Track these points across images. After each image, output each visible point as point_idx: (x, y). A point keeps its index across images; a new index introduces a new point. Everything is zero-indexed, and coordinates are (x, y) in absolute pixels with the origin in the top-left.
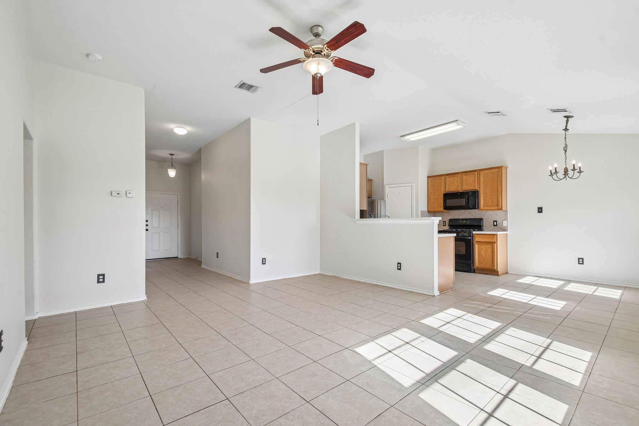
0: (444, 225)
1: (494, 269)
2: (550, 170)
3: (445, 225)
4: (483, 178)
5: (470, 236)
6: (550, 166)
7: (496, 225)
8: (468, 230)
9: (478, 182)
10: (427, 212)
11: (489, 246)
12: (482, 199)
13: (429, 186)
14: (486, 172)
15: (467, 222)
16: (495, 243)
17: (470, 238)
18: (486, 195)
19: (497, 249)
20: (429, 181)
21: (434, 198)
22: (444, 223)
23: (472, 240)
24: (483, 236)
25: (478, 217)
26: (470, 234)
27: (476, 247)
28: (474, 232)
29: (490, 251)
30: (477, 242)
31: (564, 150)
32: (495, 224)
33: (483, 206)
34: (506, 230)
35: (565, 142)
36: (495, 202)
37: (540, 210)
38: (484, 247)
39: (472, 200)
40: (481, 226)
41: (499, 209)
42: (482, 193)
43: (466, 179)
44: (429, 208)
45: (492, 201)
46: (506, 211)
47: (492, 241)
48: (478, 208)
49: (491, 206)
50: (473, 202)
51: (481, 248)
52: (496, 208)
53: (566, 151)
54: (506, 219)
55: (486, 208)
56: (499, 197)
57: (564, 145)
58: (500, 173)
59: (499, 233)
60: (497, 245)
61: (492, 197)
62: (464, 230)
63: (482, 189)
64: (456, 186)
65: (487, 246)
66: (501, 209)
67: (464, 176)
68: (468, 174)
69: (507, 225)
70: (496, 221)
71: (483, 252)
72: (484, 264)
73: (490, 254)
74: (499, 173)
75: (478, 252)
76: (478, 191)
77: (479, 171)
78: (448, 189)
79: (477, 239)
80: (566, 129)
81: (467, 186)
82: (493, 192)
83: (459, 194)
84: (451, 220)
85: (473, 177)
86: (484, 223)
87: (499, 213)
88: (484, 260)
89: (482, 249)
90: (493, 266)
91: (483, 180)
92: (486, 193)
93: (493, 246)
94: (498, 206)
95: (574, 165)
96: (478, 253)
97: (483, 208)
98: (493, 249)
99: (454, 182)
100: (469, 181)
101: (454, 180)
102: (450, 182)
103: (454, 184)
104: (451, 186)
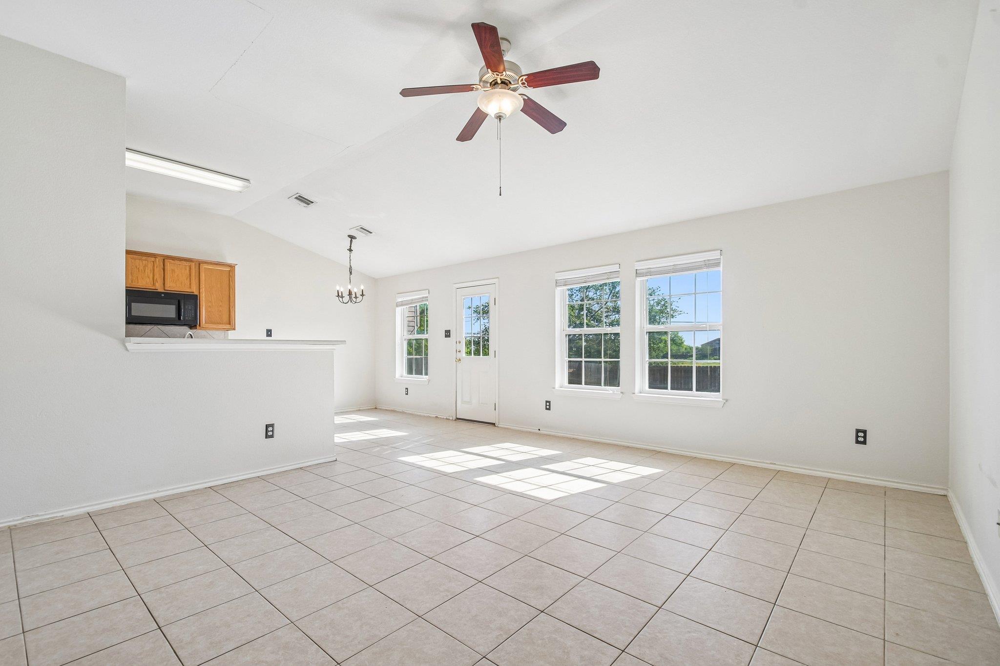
4: (205, 276)
9: (197, 282)
12: (204, 311)
14: (210, 267)
18: (210, 304)
33: (206, 322)
36: (225, 318)
37: (269, 332)
39: (191, 310)
41: (231, 329)
42: (204, 299)
43: (173, 271)
45: (221, 315)
48: (198, 325)
49: (219, 324)
52: (228, 326)
53: (351, 273)
55: (210, 325)
56: (231, 311)
61: (221, 308)
63: (204, 295)
64: (149, 278)
66: (234, 329)
67: (168, 264)
68: (177, 262)
74: (231, 274)
76: (197, 297)
77: (197, 263)
80: (350, 250)
81: (177, 283)
82: (221, 302)
85: (185, 269)
91: (205, 280)
92: (210, 302)
94: (230, 324)
97: (206, 324)
99: (145, 271)
100: (178, 275)
101: (145, 267)
102: (136, 267)
103: (147, 273)
104: (137, 277)
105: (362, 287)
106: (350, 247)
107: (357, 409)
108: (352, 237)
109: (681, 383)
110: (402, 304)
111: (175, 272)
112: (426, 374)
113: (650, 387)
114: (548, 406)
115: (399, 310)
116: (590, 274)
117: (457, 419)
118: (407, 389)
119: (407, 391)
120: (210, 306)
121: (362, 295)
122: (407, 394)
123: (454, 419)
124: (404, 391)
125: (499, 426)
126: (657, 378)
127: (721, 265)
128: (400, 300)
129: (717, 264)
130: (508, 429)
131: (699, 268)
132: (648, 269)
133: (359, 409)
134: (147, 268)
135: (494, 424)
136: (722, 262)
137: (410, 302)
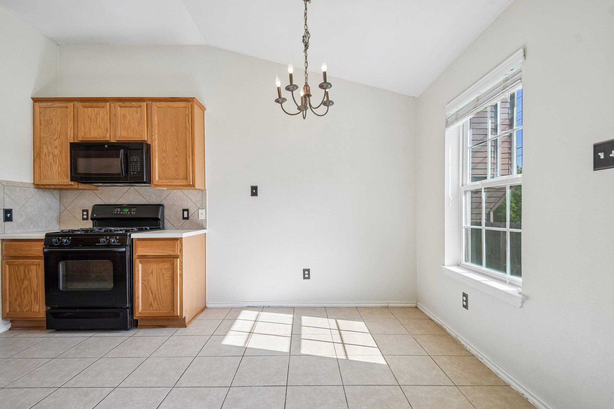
0: (84, 219)
1: (175, 315)
2: (278, 88)
3: (87, 219)
4: (158, 119)
5: (123, 245)
6: (277, 79)
7: (187, 218)
8: (121, 230)
9: (149, 125)
10: (32, 186)
11: (167, 265)
12: (157, 163)
13: (38, 122)
14: (164, 104)
15: (130, 211)
16: (177, 257)
17: (124, 249)
18: (164, 155)
19: (181, 269)
20: (37, 109)
21: (49, 153)
22: (85, 213)
23: (128, 254)
24: (155, 243)
25: (154, 200)
26: (123, 240)
27: (139, 268)
28: (134, 236)
29: (168, 274)
30: (142, 257)
31: (303, 40)
32: (186, 216)
33: (160, 178)
34: (203, 228)
35: (306, 24)
36: (182, 170)
37: (254, 191)
38: (154, 267)
39: (136, 162)
40: (157, 219)
41: (189, 185)
42: (157, 149)
43: (124, 116)
44: (37, 178)
45: (176, 168)
46: (203, 191)
47: (171, 253)
48: (149, 181)
49: (174, 179)
50: (137, 168)
51: (150, 271)
52: (184, 182)
53: (306, 46)
54: (204, 207)
55: (165, 182)
56: (188, 161)
57: (303, 33)
58: (189, 112)
59: (185, 235)
60: (181, 262)
61: (176, 159)
62: (112, 228)
63: (156, 143)
64: (101, 128)
65: (161, 265)
66: (193, 185)
67: (119, 108)
69: (206, 217)
70: (187, 210)
71: (153, 280)
72: (155, 306)
73: (168, 282)
74: (187, 112)
75: (142, 280)
76: (149, 147)
77: (149, 103)
78: (83, 134)
79: (139, 251)
81: (127, 130)
82: (177, 150)
83: (106, 146)
84: (96, 208)
85: (137, 112)
86: (165, 213)
87: (188, 192)
88: (155, 299)
89: (152, 273)
90: (174, 310)
91: (158, 124)
92: (164, 151)
93: (173, 264)
94: (186, 178)
95: (325, 74)
96: (142, 283)
97: (160, 181)
98: (173, 272)
99: (96, 120)
100: (129, 120)
101: (96, 115)
102: (89, 116)
103: (98, 124)
104: (90, 128)
107: (383, 305)
111: (126, 118)
112: (517, 271)
118: (465, 295)
119: (467, 301)
120: (164, 158)
122: (466, 307)
124: (461, 298)
133: (386, 305)
134: (98, 116)
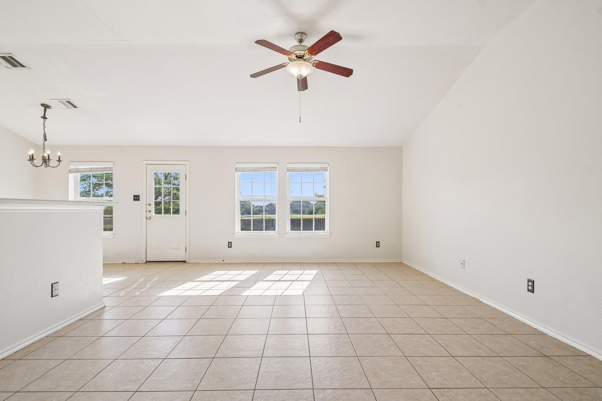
105: (59, 154)
106: (44, 114)
108: (46, 107)
109: (307, 227)
110: (77, 171)
113: (291, 230)
114: (230, 245)
115: (71, 176)
116: (259, 167)
117: (147, 262)
121: (59, 161)
123: (144, 261)
125: (190, 262)
126: (295, 224)
127: (328, 170)
128: (72, 167)
129: (326, 170)
130: (197, 263)
131: (318, 170)
132: (293, 168)
135: (185, 262)
136: (328, 169)
137: (89, 170)
